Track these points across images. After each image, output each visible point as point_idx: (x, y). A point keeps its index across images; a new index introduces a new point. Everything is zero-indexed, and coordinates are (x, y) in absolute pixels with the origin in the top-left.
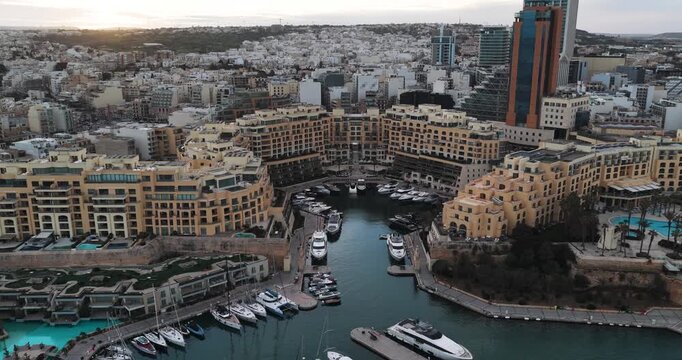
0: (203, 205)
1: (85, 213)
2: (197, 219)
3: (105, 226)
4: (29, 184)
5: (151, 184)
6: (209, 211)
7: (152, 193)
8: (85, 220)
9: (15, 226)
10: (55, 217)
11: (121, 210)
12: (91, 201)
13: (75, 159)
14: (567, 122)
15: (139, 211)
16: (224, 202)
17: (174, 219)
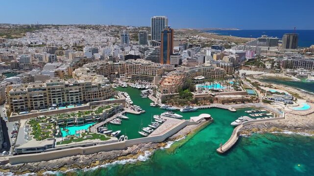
0: (100, 91)
1: (66, 97)
2: (99, 96)
3: (73, 100)
4: (47, 90)
5: (84, 86)
6: (101, 92)
7: (85, 89)
8: (66, 99)
9: (44, 103)
10: (57, 99)
11: (77, 95)
12: (67, 93)
13: (59, 81)
14: (177, 63)
15: (82, 95)
16: (105, 90)
17: (92, 96)
